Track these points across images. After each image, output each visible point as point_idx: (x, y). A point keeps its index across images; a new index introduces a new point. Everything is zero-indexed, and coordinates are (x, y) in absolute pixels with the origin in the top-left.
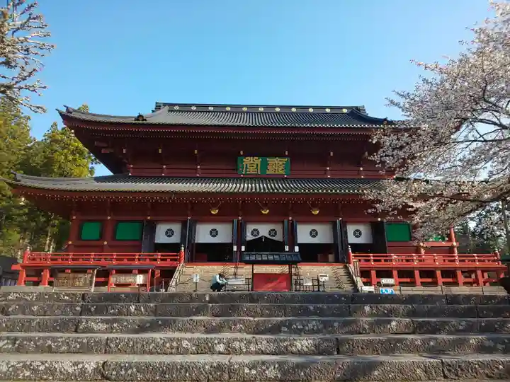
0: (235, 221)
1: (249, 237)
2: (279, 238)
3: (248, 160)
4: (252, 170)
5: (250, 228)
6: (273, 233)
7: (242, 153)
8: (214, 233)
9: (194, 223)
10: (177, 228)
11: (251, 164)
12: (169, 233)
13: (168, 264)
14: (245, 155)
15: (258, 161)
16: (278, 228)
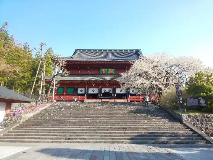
0: (99, 88)
1: (103, 92)
2: (111, 92)
3: (103, 70)
4: (104, 73)
5: (103, 89)
6: (110, 91)
7: (101, 68)
8: (93, 91)
9: (88, 88)
10: (83, 89)
11: (104, 71)
12: (81, 91)
13: (82, 99)
14: (102, 68)
15: (106, 70)
16: (111, 89)
